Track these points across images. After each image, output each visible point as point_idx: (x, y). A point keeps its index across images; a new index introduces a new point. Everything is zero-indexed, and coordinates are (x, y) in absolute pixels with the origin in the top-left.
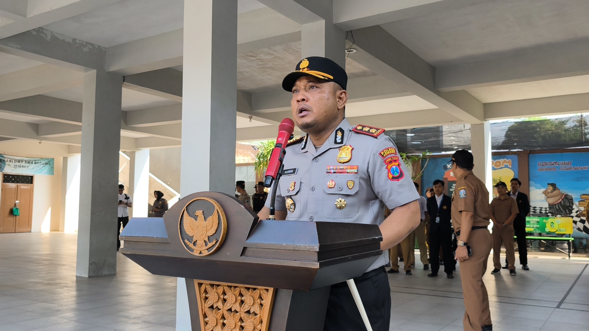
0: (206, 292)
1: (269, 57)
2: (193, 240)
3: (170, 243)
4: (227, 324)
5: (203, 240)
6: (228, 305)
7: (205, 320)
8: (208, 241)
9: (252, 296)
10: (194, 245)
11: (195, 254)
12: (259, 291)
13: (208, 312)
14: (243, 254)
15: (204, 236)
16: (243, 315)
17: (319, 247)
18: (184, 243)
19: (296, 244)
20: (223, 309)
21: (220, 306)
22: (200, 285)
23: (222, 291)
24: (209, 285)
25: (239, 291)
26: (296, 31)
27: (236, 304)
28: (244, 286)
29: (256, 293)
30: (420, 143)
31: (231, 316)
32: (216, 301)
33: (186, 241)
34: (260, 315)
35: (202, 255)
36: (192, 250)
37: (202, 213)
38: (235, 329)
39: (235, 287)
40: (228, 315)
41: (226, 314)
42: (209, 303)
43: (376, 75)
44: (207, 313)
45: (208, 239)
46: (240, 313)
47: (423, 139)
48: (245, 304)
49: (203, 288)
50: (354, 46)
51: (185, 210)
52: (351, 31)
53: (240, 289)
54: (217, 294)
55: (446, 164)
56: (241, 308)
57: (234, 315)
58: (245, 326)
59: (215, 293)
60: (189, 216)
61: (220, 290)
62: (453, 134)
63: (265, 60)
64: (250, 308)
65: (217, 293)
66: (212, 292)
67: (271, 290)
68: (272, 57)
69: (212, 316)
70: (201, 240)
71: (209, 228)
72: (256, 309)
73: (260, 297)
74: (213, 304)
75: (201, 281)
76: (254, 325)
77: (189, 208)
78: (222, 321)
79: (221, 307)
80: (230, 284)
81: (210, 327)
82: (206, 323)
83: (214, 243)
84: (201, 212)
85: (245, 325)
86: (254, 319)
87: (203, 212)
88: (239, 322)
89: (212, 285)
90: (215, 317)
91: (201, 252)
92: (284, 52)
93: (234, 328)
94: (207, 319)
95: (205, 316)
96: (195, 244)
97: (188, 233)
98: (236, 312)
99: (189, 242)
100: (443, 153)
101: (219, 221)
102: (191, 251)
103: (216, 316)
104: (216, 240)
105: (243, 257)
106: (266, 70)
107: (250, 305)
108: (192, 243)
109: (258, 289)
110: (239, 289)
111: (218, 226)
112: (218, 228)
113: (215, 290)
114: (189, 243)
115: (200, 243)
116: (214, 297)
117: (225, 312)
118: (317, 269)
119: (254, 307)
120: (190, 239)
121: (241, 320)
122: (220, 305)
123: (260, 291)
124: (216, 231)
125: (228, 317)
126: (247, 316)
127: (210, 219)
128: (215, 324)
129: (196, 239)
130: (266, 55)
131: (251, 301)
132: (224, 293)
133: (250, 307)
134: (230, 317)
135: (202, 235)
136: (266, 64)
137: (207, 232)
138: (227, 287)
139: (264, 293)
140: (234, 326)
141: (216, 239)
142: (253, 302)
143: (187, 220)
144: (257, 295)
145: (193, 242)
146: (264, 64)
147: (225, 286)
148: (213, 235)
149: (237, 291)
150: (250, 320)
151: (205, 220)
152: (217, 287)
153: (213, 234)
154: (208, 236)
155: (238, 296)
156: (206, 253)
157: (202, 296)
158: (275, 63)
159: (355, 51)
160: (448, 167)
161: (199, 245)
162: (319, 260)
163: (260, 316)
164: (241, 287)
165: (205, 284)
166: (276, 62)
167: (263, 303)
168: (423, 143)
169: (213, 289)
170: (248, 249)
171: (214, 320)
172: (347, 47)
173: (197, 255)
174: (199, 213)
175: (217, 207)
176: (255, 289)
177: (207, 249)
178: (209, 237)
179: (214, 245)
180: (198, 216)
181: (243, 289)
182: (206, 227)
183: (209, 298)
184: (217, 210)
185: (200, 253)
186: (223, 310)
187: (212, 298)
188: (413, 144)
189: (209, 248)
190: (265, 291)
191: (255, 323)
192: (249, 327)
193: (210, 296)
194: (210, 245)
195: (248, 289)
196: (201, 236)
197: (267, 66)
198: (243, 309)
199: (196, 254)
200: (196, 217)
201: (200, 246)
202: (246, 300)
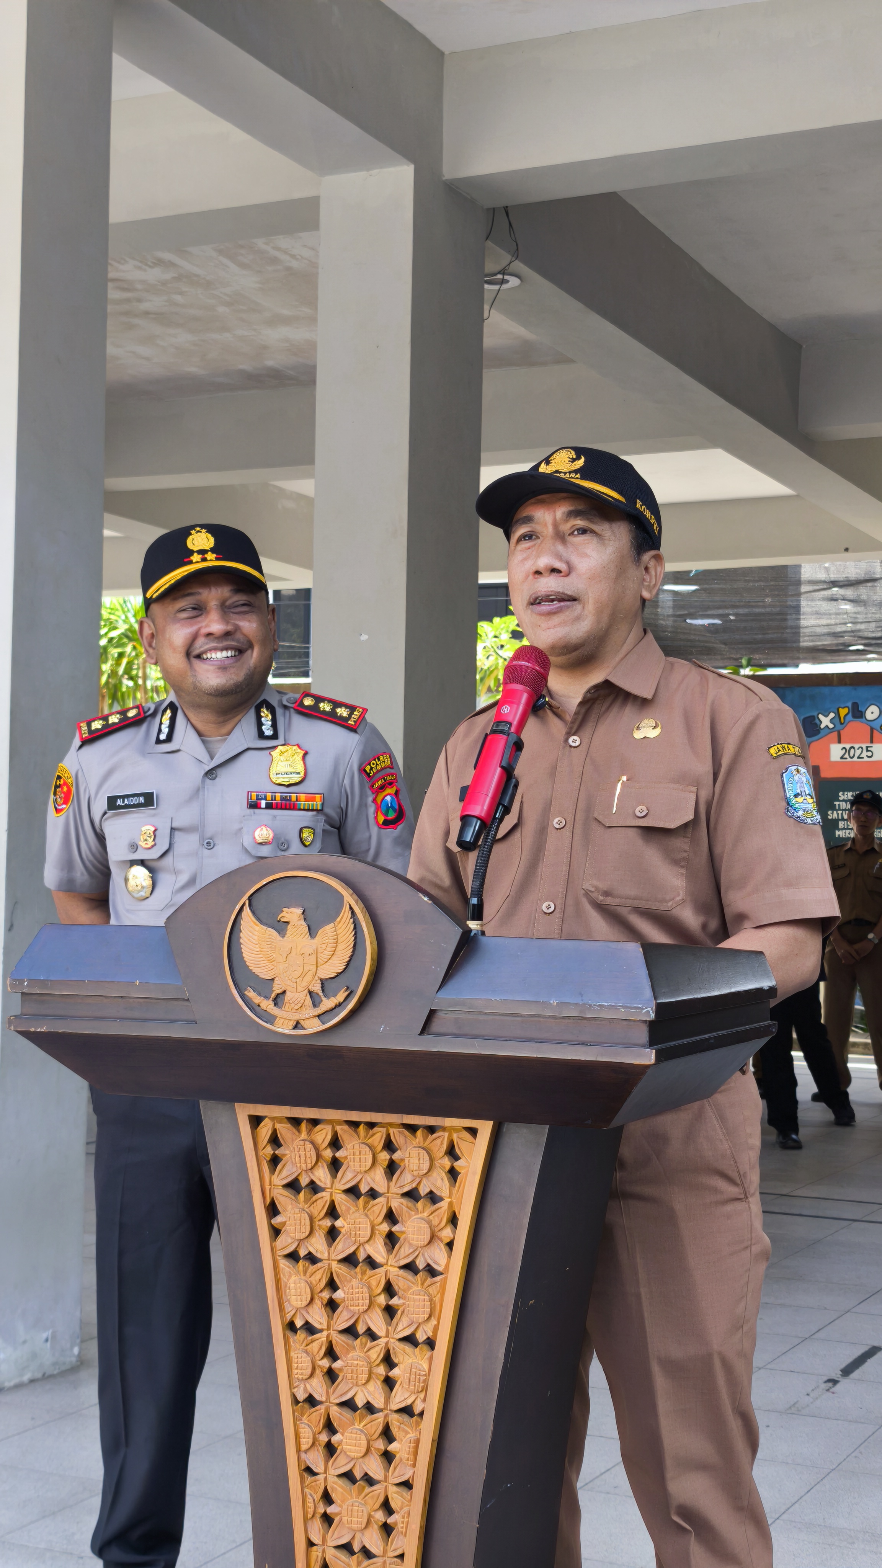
0: (275, 1141)
1: (154, 275)
2: (272, 991)
3: (188, 1000)
4: (343, 1231)
5: (307, 990)
6: (349, 1175)
7: (273, 1221)
8: (321, 994)
9: (424, 1149)
10: (275, 1005)
11: (281, 1030)
12: (446, 1134)
13: (284, 1199)
14: (425, 1029)
15: (308, 978)
16: (397, 1203)
17: (654, 1008)
18: (243, 997)
19: (590, 1002)
20: (332, 1188)
21: (323, 1179)
22: (256, 1121)
23: (329, 1137)
24: (286, 1120)
25: (384, 1136)
26: (297, 195)
27: (372, 1173)
28: (400, 1121)
29: (438, 1141)
30: (717, 622)
31: (357, 1207)
32: (310, 1166)
33: (250, 994)
34: (450, 1200)
35: (303, 1033)
36: (271, 1019)
37: (302, 917)
38: (371, 1242)
39: (371, 1125)
40: (348, 1205)
41: (343, 1202)
42: (285, 1173)
43: (569, 361)
44: (280, 1203)
45: (322, 987)
46: (388, 1198)
47: (734, 607)
48: (401, 1173)
49: (265, 1130)
50: (518, 266)
51: (244, 904)
52: (506, 208)
53: (387, 1130)
54: (311, 1146)
55: (815, 714)
56: (392, 1184)
57: (366, 1203)
58: (403, 1232)
59: (307, 1143)
60: (258, 923)
61: (323, 1135)
62: (849, 592)
63: (139, 286)
64: (419, 1183)
65: (312, 1143)
66: (293, 1141)
67: (485, 1128)
68: (168, 276)
69: (297, 1211)
70: (300, 989)
71: (323, 957)
72: (439, 1183)
73: (451, 1152)
74: (299, 1175)
75: (260, 1110)
76: (430, 1227)
77: (258, 901)
78: (327, 1223)
79: (325, 1184)
80: (354, 1116)
81: (290, 1241)
82: (276, 1232)
83: (341, 996)
84: (299, 911)
85: (404, 1229)
86: (432, 1213)
87: (303, 913)
88: (382, 1223)
89: (296, 1122)
90: (306, 1212)
91: (298, 1023)
92: (222, 258)
93: (368, 1241)
94: (277, 1220)
95: (273, 1210)
96: (278, 1000)
97: (256, 971)
98: (373, 1194)
99: (259, 994)
100: (806, 668)
101: (355, 938)
102: (266, 1022)
103: (307, 1210)
104: (349, 992)
105: (425, 1037)
106: (136, 321)
107: (420, 1175)
108: (271, 999)
109: (444, 1129)
110: (385, 1129)
111: (354, 951)
112: (352, 956)
113: (304, 1135)
114: (259, 997)
115: (296, 996)
116: (302, 1154)
117: (338, 1195)
118: (648, 1067)
119: (430, 1178)
120: (264, 985)
121: (391, 1217)
122: (322, 1175)
123: (450, 1135)
124: (347, 966)
125: (349, 1209)
126: (410, 1204)
127: (327, 931)
128: (307, 1233)
129: (283, 989)
130: (144, 267)
131: (421, 1161)
132: (335, 1143)
133: (418, 1180)
134: (353, 1209)
135: (303, 975)
136: (139, 300)
137: (317, 967)
138: (346, 1127)
139: (463, 1143)
140: (369, 1233)
141: (348, 988)
142: (428, 1164)
143: (250, 934)
144: (442, 1144)
145: (273, 996)
146: (128, 300)
147: (339, 1123)
148: (336, 976)
149: (378, 1138)
150: (420, 1216)
151: (310, 934)
152: (311, 1126)
153: (339, 974)
154: (321, 980)
155: (381, 1151)
156: (314, 1026)
157: (261, 1153)
158: (178, 298)
159: (513, 282)
160: (822, 726)
161: (293, 1005)
162: (652, 1043)
163: (451, 1204)
164: (392, 1125)
165: (273, 1119)
166: (181, 293)
167: (460, 1167)
168: (731, 620)
169: (299, 1132)
170: (440, 1015)
171: (303, 1222)
172: (490, 266)
173: (287, 1032)
174: (292, 914)
175: (349, 898)
176: (431, 1129)
177: (319, 1016)
178: (323, 982)
179: (340, 1004)
180: (288, 923)
181: (396, 1130)
182: (314, 956)
183: (284, 1159)
184: (351, 908)
185: (297, 1026)
186: (331, 1190)
187: (298, 1159)
188: (691, 624)
189: (327, 1011)
190: (467, 1135)
191: (435, 1222)
192: (415, 1236)
193: (288, 1152)
194: (327, 1004)
195: (412, 1129)
196: (301, 978)
197: (145, 306)
198: (398, 1185)
199: (283, 1027)
200: (281, 927)
201: (296, 1007)
202: (407, 1161)
